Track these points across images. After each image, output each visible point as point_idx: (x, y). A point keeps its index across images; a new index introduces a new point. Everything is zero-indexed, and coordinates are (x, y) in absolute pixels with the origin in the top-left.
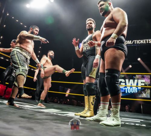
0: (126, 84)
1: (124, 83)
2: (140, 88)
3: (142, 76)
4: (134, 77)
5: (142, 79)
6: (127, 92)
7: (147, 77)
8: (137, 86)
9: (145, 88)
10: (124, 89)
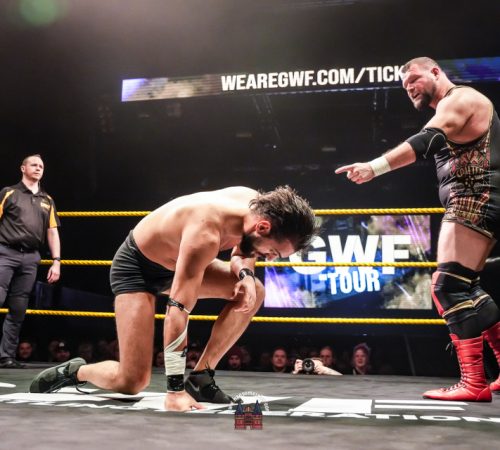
0: (329, 257)
1: (324, 254)
2: (390, 271)
3: (398, 218)
4: (363, 224)
5: (398, 233)
6: (338, 289)
7: (418, 222)
8: (378, 264)
9: (411, 272)
10: (323, 278)
